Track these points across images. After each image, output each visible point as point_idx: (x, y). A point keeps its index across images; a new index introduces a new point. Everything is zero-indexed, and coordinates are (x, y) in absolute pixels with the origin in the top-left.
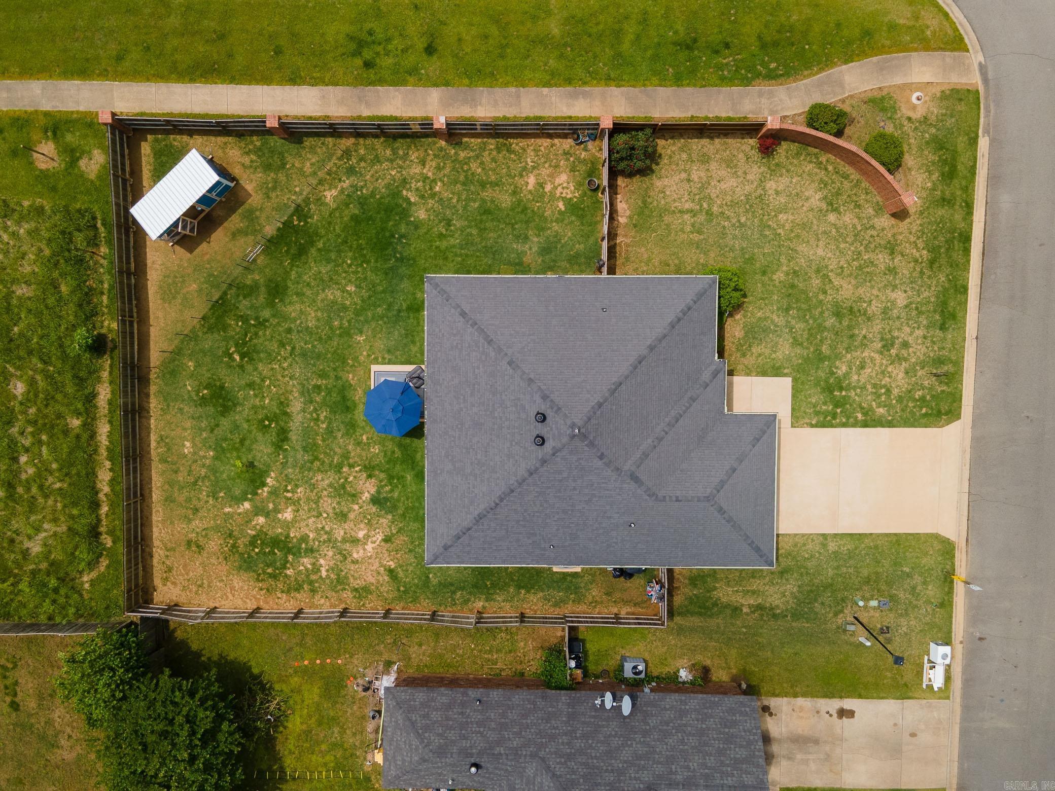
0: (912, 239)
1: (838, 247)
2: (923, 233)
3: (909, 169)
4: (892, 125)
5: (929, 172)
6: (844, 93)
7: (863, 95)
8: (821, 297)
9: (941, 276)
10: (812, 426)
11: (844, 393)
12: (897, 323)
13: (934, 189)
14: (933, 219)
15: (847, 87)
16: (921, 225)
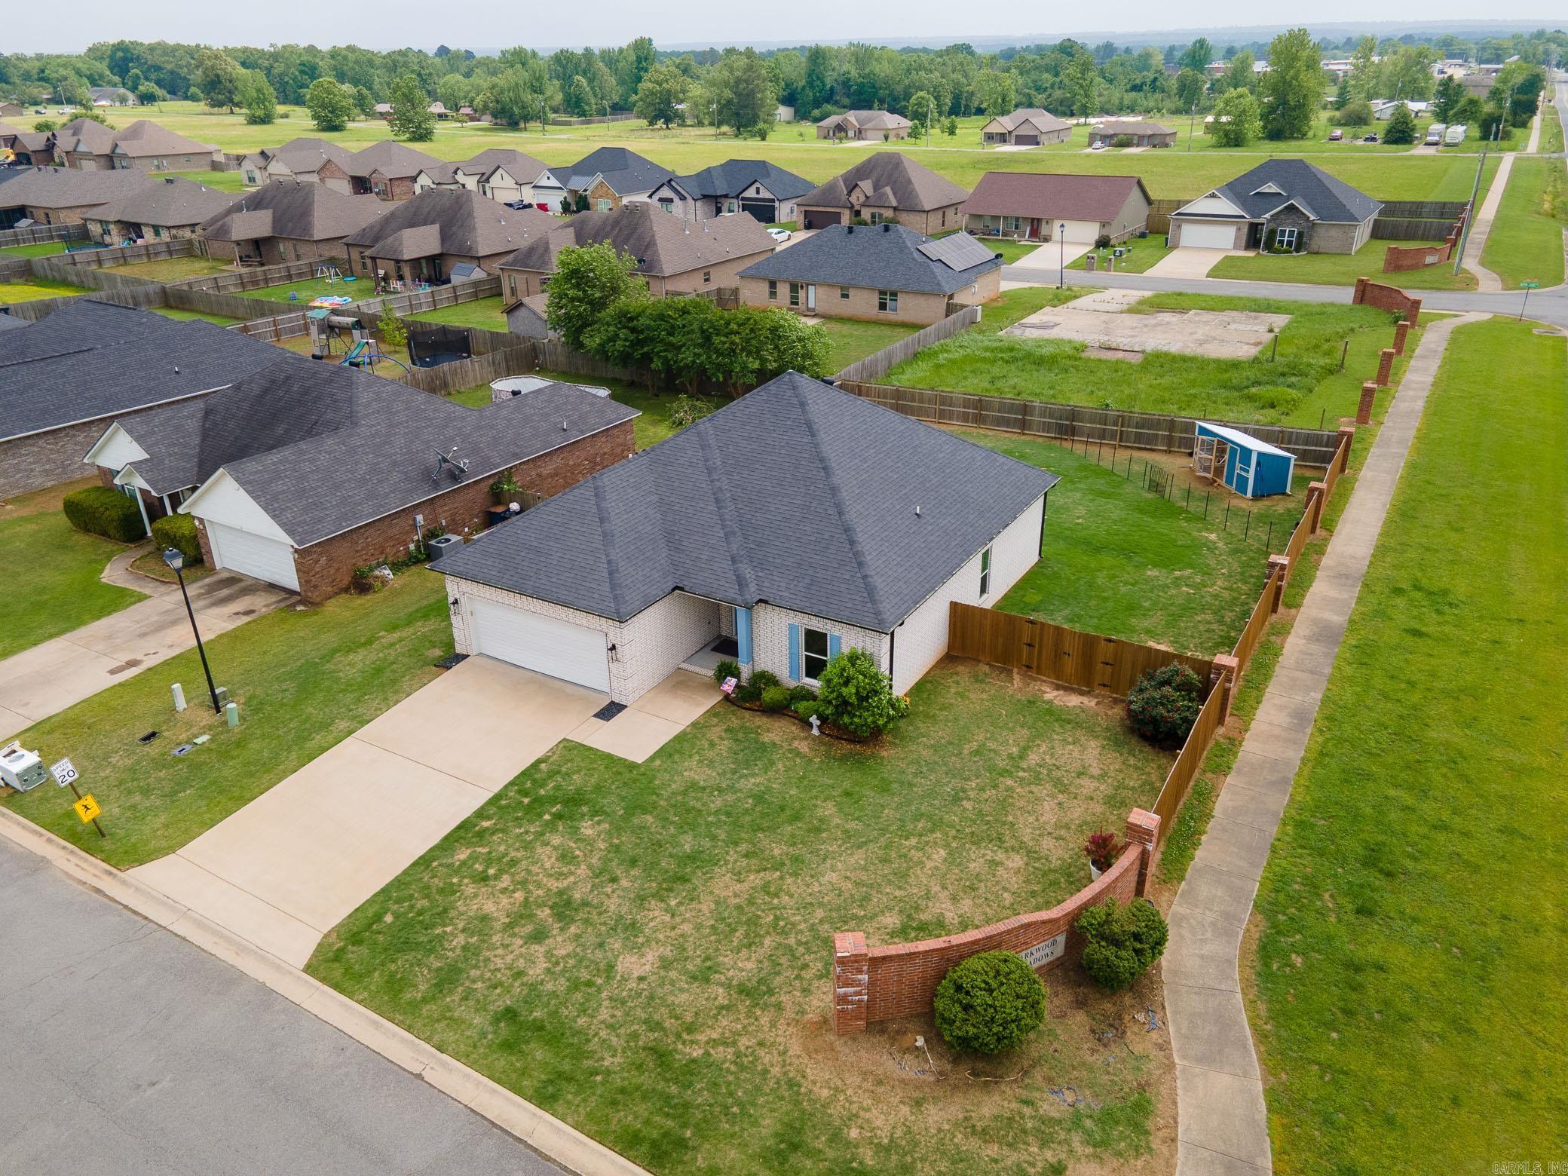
0: (744, 1042)
1: (821, 904)
2: (743, 1068)
3: (918, 1103)
4: (1056, 1115)
5: (887, 1150)
6: (1184, 1057)
7: (1164, 1090)
8: (743, 847)
9: (618, 1059)
10: (539, 761)
11: (547, 817)
12: (591, 939)
13: (836, 1138)
14: (761, 1100)
15: (1198, 1069)
16: (766, 1071)
